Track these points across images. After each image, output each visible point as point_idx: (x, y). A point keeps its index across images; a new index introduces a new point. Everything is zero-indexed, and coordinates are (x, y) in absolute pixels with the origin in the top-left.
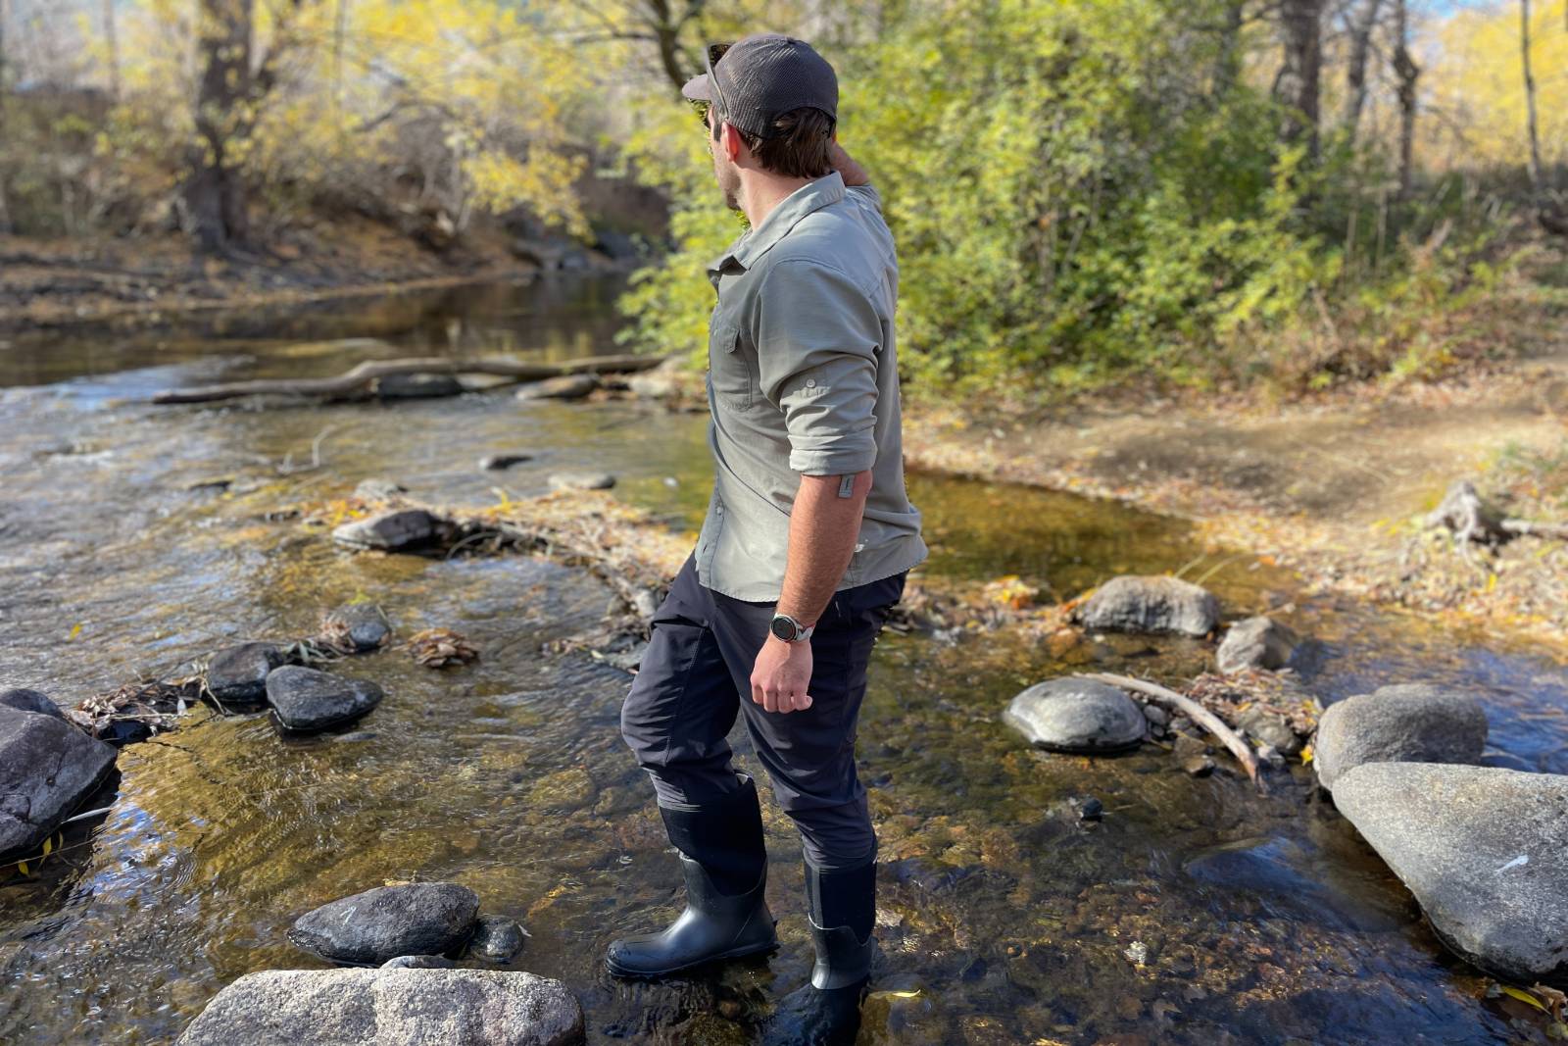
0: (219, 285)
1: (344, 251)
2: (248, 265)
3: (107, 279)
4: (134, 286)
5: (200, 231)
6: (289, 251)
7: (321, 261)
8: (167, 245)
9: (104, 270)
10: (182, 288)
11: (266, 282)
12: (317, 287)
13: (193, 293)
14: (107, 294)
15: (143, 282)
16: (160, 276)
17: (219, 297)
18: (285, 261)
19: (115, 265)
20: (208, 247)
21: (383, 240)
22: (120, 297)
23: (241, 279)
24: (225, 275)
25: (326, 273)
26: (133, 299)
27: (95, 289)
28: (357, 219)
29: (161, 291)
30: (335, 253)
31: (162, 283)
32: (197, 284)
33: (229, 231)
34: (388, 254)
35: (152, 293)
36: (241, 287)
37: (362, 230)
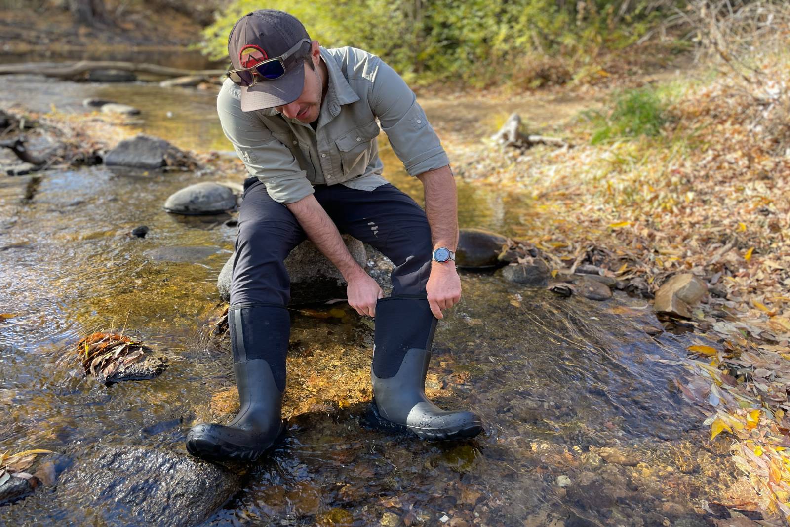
0: (84, 40)
1: (161, 28)
2: (101, 30)
3: (24, 33)
4: (38, 37)
5: (79, 11)
6: (129, 26)
7: (146, 32)
8: (61, 18)
9: (24, 28)
10: (64, 40)
11: (110, 40)
12: (139, 45)
13: (69, 42)
14: (23, 40)
15: (43, 35)
16: (52, 33)
17: (82, 45)
18: (125, 31)
19: (31, 26)
20: (82, 19)
21: (184, 24)
22: (30, 43)
23: (96, 37)
24: (89, 35)
25: (147, 39)
26: (36, 44)
27: (17, 37)
28: (172, 12)
29: (52, 41)
30: (155, 29)
31: (53, 37)
32: (72, 38)
33: (94, 13)
34: (186, 32)
35: (46, 41)
36: (96, 41)
37: (174, 19)
